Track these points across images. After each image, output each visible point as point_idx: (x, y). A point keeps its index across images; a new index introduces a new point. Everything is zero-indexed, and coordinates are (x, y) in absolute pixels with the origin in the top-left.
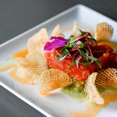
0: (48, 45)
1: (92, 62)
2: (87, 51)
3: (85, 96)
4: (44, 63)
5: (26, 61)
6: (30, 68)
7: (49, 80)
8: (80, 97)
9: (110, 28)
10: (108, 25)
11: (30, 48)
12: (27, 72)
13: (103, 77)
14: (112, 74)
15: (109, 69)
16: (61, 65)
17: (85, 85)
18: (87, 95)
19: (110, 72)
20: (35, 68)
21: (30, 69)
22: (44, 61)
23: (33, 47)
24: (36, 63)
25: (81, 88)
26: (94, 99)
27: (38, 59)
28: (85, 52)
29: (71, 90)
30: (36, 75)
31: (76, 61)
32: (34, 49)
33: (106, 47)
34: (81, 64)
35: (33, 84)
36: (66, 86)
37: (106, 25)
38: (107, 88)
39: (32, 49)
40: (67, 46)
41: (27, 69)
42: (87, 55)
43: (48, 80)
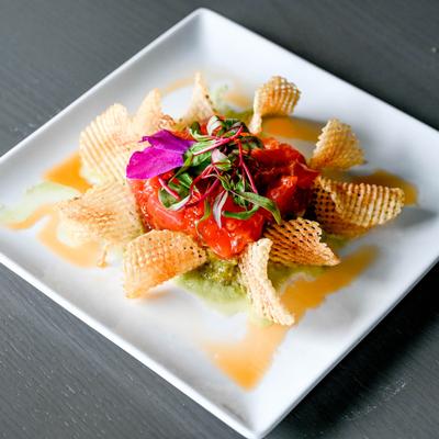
0: (135, 162)
1: (255, 208)
2: (240, 176)
3: (241, 294)
4: (129, 206)
5: (83, 207)
6: (94, 222)
7: (148, 262)
8: (228, 298)
9: (291, 88)
10: (286, 83)
11: (86, 158)
12: (85, 234)
13: (285, 241)
14: (307, 237)
15: (300, 220)
16: (174, 219)
17: (240, 266)
18: (246, 291)
19: (302, 231)
20: (105, 222)
21: (93, 225)
22: (129, 201)
23: (95, 154)
24: (107, 209)
25: (230, 275)
26: (266, 311)
27: (113, 199)
28: (236, 180)
29: (204, 279)
30: (109, 243)
31: (215, 209)
32: (97, 159)
33: (288, 154)
34: (228, 216)
35: (104, 265)
36: (190, 269)
37: (280, 84)
38: (295, 266)
39: (92, 161)
40: (187, 163)
41: (87, 226)
42: (242, 190)
43: (144, 262)
